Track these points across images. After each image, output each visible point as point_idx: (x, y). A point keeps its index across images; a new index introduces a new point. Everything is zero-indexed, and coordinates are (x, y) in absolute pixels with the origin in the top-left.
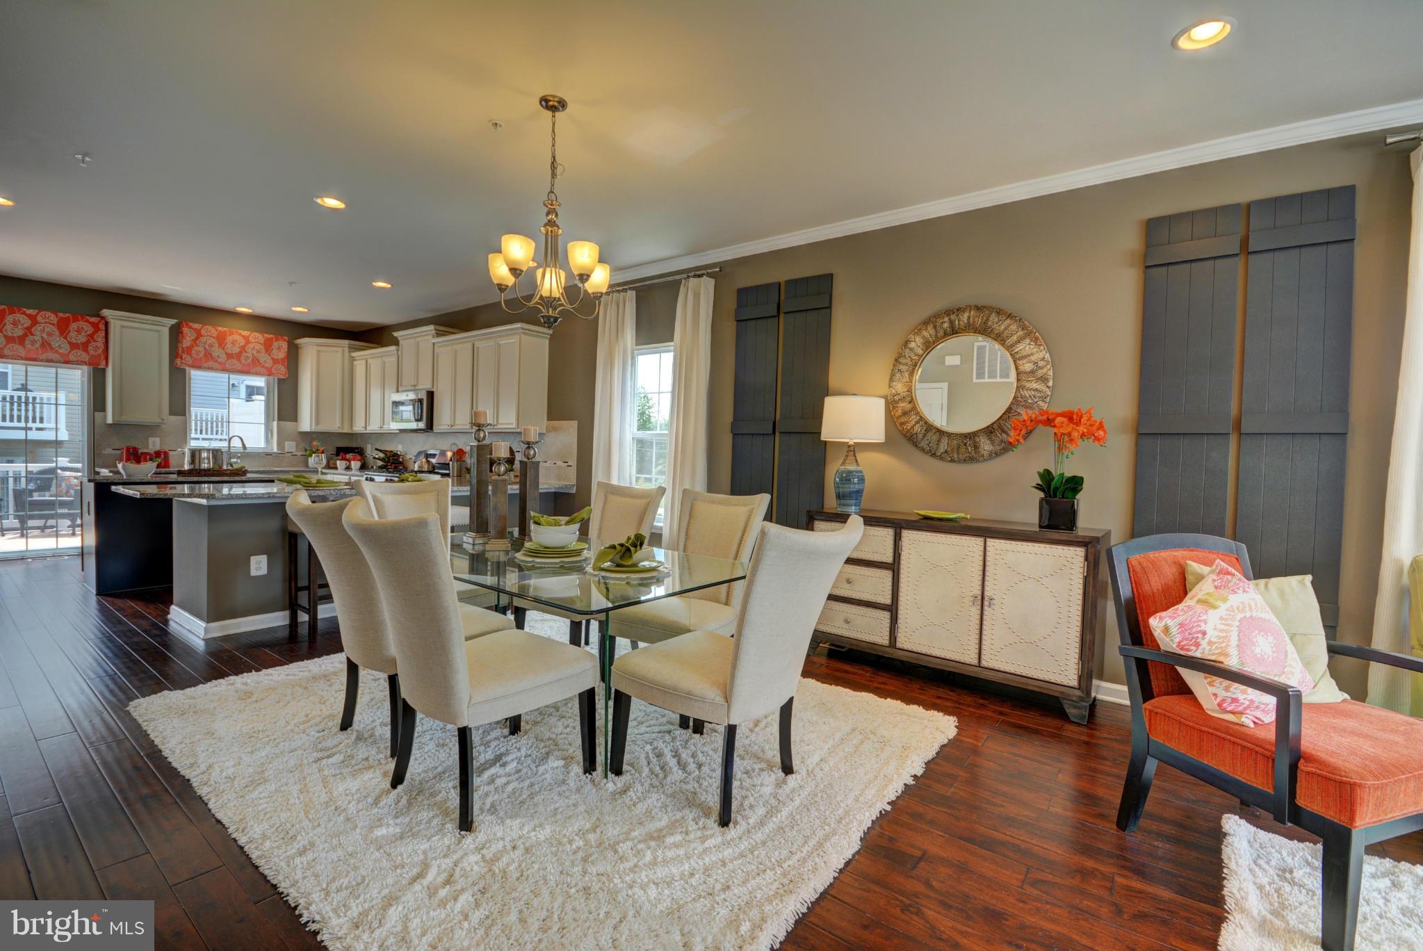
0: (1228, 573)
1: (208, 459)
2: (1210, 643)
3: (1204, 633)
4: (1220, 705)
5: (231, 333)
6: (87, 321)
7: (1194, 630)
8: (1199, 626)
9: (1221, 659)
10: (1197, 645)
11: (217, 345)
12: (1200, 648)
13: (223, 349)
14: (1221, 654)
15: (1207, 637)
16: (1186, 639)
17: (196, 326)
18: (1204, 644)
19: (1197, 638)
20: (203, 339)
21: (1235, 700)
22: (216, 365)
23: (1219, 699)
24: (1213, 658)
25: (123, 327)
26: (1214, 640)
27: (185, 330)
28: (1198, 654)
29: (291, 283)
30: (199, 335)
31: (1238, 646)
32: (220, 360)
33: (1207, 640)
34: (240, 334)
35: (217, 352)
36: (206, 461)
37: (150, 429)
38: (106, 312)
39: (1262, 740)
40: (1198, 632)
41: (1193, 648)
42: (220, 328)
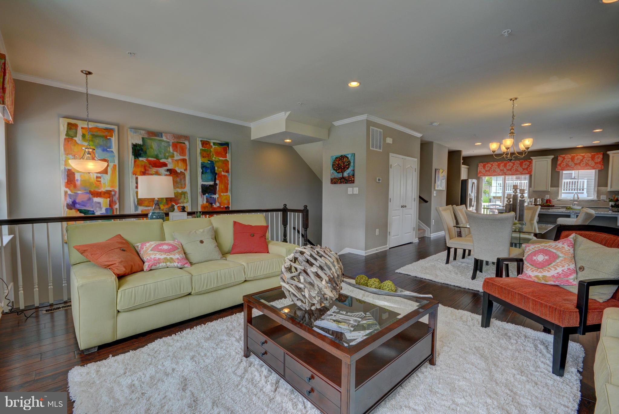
1: (540, 201)
5: (577, 156)
6: (528, 161)
11: (571, 161)
13: (573, 162)
17: (563, 156)
20: (565, 160)
22: (571, 168)
25: (536, 161)
27: (559, 158)
29: (571, 138)
30: (564, 158)
32: (572, 166)
34: (581, 155)
35: (571, 163)
36: (539, 202)
37: (547, 192)
38: (531, 158)
42: (572, 155)
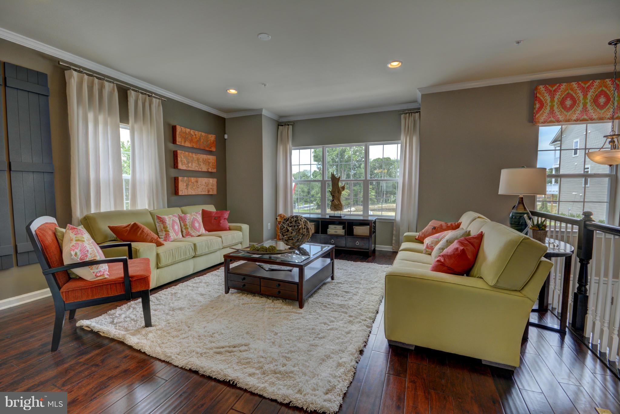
0: (75, 228)
2: (91, 254)
3: (88, 251)
4: (96, 275)
7: (85, 251)
8: (85, 249)
9: (95, 258)
10: (87, 256)
12: (88, 257)
14: (94, 257)
15: (89, 252)
16: (83, 256)
18: (89, 255)
19: (86, 254)
21: (100, 271)
23: (95, 273)
24: (92, 259)
26: (91, 252)
28: (87, 260)
31: (97, 252)
33: (89, 253)
39: (116, 279)
40: (86, 251)
41: (86, 258)
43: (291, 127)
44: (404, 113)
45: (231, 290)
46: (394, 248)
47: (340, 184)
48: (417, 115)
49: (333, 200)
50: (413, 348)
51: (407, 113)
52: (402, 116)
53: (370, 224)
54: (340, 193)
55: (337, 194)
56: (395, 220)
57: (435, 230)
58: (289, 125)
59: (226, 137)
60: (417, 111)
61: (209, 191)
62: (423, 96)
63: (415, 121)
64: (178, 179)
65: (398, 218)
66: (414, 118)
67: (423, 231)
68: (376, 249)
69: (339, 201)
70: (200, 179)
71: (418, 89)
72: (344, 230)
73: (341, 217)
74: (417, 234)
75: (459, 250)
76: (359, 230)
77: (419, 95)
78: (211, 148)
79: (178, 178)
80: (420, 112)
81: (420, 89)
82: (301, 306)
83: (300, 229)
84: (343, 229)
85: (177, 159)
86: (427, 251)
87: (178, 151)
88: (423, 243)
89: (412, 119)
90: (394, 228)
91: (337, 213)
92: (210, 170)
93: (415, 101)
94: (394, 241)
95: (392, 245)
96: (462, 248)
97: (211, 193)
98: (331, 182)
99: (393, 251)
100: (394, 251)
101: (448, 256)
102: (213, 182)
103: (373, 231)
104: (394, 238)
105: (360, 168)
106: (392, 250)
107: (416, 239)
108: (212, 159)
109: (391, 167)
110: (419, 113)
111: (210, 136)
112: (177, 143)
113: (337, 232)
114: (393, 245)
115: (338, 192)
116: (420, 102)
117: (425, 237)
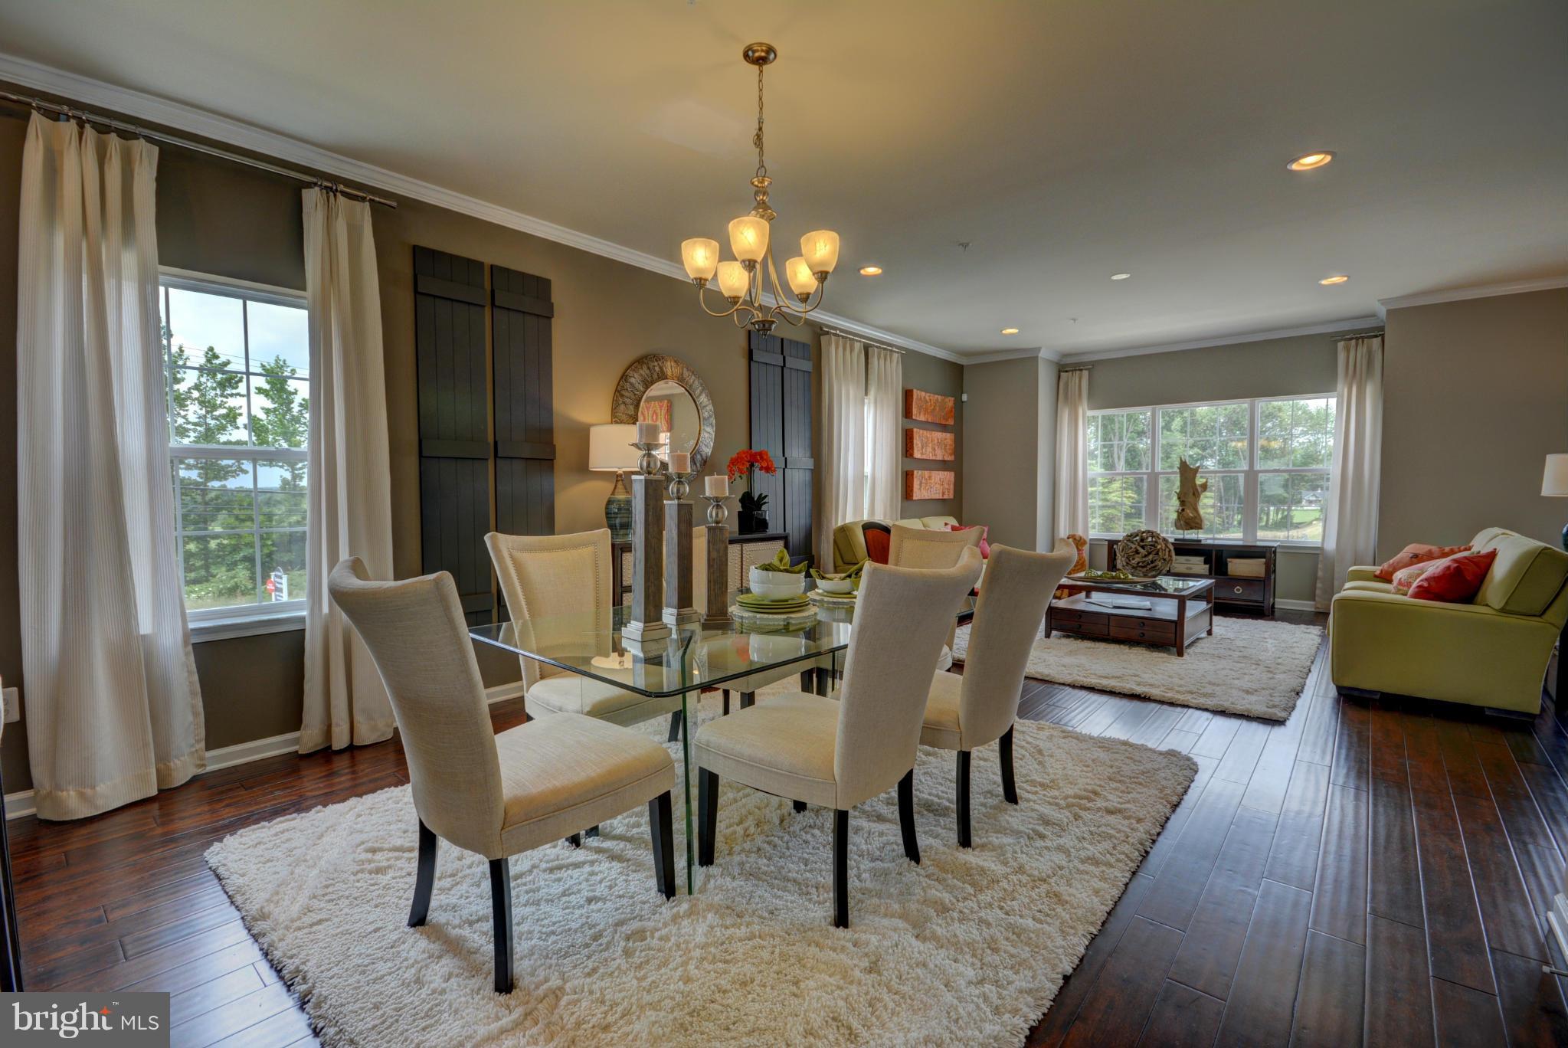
43: (1085, 373)
44: (1345, 340)
45: (1054, 633)
46: (1319, 606)
47: (1199, 481)
48: (1376, 342)
49: (1183, 510)
50: (1378, 697)
51: (1351, 339)
52: (1341, 345)
53: (1268, 555)
54: (1196, 495)
55: (1190, 499)
56: (1321, 549)
57: (1416, 558)
58: (1081, 370)
59: (965, 397)
60: (1378, 332)
61: (943, 494)
62: (1389, 312)
63: (1370, 353)
64: (913, 475)
65: (1331, 545)
66: (1368, 347)
67: (1391, 561)
68: (1276, 606)
69: (1196, 510)
70: (934, 473)
71: (1379, 301)
72: (1207, 566)
73: (1200, 541)
74: (1377, 569)
75: (1452, 568)
76: (1238, 567)
77: (1382, 311)
78: (947, 420)
79: (913, 472)
80: (1383, 336)
81: (1383, 302)
82: (1180, 654)
83: (1158, 551)
84: (1205, 563)
85: (912, 443)
86: (1399, 590)
87: (915, 430)
88: (1390, 581)
89: (1362, 350)
90: (1320, 566)
91: (1191, 535)
92: (946, 459)
93: (1373, 315)
94: (1318, 592)
95: (1314, 600)
96: (1456, 565)
97: (946, 497)
98: (1178, 475)
99: (1318, 610)
100: (1321, 610)
101: (1434, 578)
102: (948, 476)
103: (1271, 568)
104: (1319, 585)
105: (1169, 430)
106: (1313, 610)
107: (1376, 576)
108: (948, 437)
109: (1269, 425)
110: (1380, 339)
111: (947, 400)
112: (914, 417)
113: (1191, 569)
114: (1317, 598)
115: (1194, 494)
116: (1385, 317)
117: (1395, 569)
